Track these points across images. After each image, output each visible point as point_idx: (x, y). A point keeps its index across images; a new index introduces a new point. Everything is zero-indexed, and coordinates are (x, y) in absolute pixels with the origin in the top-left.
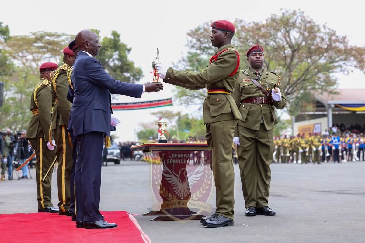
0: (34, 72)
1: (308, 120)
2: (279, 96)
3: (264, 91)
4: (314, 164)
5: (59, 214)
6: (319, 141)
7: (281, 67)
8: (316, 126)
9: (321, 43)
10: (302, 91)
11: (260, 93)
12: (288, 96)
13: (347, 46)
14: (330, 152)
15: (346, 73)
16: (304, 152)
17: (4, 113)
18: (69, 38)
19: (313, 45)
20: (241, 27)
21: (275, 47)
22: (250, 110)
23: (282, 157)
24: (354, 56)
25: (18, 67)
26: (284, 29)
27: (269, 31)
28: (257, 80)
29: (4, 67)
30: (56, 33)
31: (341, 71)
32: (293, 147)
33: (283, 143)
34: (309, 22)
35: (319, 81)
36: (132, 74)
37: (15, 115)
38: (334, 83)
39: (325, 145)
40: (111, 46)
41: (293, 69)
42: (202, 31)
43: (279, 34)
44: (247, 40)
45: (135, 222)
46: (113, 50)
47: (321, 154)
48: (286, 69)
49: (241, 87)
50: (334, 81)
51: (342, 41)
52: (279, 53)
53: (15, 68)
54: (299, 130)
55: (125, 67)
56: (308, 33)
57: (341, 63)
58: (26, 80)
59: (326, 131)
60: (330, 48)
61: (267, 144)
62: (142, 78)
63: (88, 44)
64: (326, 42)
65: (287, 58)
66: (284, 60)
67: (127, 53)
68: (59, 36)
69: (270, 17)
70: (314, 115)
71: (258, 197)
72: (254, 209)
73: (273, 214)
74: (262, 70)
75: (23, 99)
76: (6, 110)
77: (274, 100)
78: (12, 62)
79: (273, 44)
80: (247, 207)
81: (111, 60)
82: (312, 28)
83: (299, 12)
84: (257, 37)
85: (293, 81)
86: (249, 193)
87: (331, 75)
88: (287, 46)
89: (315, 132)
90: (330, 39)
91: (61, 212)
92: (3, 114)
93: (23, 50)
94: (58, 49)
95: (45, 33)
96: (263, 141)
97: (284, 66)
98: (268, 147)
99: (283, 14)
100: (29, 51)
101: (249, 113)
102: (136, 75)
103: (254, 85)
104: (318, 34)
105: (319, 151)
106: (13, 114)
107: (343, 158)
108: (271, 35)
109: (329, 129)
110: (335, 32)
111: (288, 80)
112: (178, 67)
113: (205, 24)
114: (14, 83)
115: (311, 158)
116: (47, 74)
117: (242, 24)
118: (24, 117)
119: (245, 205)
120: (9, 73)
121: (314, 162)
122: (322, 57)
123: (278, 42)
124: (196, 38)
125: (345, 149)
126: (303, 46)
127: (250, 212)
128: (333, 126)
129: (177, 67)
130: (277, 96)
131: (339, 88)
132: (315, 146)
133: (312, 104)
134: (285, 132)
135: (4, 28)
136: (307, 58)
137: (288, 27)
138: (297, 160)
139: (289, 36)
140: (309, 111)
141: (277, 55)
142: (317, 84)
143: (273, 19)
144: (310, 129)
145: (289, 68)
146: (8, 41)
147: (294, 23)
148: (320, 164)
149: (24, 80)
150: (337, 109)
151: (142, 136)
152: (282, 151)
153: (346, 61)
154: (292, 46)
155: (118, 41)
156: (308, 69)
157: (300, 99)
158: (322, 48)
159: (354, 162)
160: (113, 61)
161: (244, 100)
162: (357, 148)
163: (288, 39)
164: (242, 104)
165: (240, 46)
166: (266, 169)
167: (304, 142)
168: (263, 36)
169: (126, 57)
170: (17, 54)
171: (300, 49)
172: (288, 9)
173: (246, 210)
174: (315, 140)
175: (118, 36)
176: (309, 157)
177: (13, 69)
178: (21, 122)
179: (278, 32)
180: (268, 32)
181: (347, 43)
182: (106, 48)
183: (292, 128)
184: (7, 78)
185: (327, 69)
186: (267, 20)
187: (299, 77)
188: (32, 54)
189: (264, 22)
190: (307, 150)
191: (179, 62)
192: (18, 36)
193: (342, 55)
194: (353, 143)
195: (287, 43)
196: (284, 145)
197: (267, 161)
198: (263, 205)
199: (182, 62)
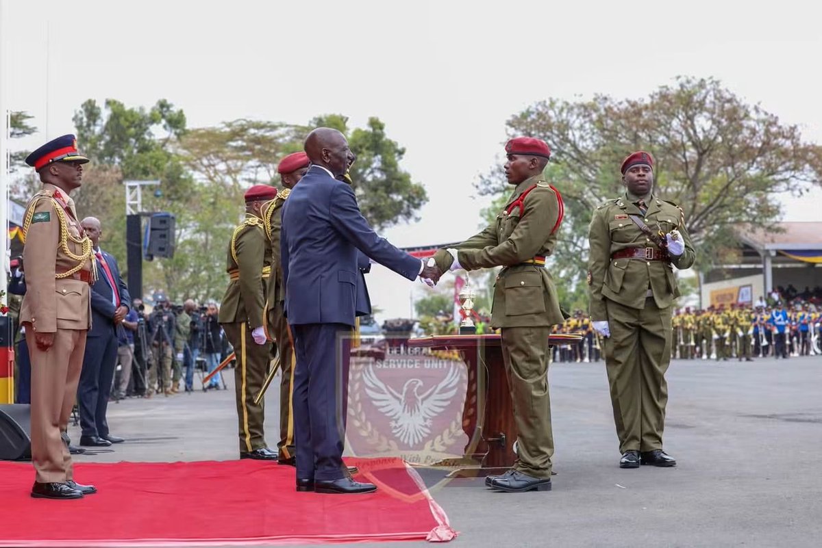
0: (229, 194)
1: (728, 279)
2: (680, 246)
3: (654, 236)
4: (740, 360)
5: (279, 464)
6: (749, 319)
7: (678, 183)
8: (743, 290)
9: (751, 139)
10: (717, 227)
11: (645, 239)
12: (692, 235)
13: (798, 145)
14: (769, 339)
15: (797, 193)
16: (722, 340)
17: (177, 268)
18: (291, 131)
19: (736, 141)
20: (605, 110)
21: (667, 145)
22: (629, 270)
23: (681, 347)
24: (811, 162)
25: (201, 185)
26: (684, 114)
27: (656, 117)
28: (639, 216)
29: (176, 186)
30: (269, 122)
31: (788, 189)
32: (701, 329)
33: (683, 321)
34: (729, 101)
35: (748, 207)
36: (407, 196)
37: (194, 271)
38: (775, 211)
39: (759, 325)
40: (367, 145)
41: (701, 186)
42: (534, 116)
43: (675, 123)
44: (617, 133)
45: (418, 481)
46: (372, 153)
47: (753, 343)
48: (689, 187)
49: (611, 229)
50: (775, 208)
51: (789, 135)
52: (675, 156)
53: (195, 186)
54: (712, 299)
55: (394, 183)
56: (726, 120)
57: (787, 175)
58: (214, 208)
59: (761, 299)
60: (766, 147)
61: (660, 334)
62: (424, 203)
63: (329, 154)
64: (760, 137)
65: (690, 166)
66: (683, 170)
67: (396, 159)
68: (274, 128)
69: (657, 90)
70: (740, 269)
71: (644, 432)
72: (636, 454)
73: (671, 464)
74: (649, 199)
75: (210, 242)
76: (180, 263)
77: (671, 254)
78: (191, 177)
79: (663, 141)
80: (624, 450)
81: (368, 171)
82: (735, 110)
83: (710, 81)
84: (634, 129)
85: (701, 207)
86: (626, 424)
87: (770, 196)
88: (690, 143)
89: (740, 301)
90: (767, 132)
91: (283, 460)
92: (175, 270)
93: (209, 154)
94: (272, 151)
95: (248, 122)
96: (652, 329)
97: (684, 180)
98: (661, 340)
99: (682, 86)
100: (220, 155)
101: (626, 276)
102: (413, 199)
103: (635, 227)
104: (745, 123)
105: (749, 336)
106: (191, 270)
107: (792, 350)
108: (660, 125)
109: (767, 296)
110: (777, 118)
111: (691, 207)
112: (490, 183)
113: (540, 103)
114: (194, 215)
115: (734, 350)
116: (256, 205)
117: (608, 104)
118: (212, 277)
119: (620, 447)
120: (185, 195)
121: (739, 357)
122: (753, 163)
123: (673, 136)
124: (523, 131)
125: (796, 333)
126: (719, 143)
127: (628, 460)
128: (774, 290)
129: (487, 182)
130: (677, 245)
131: (784, 221)
132: (742, 328)
133: (736, 250)
134: (687, 301)
135: (175, 114)
136: (725, 165)
137: (691, 109)
138: (709, 354)
139: (693, 127)
140: (731, 264)
141: (670, 160)
142: (744, 214)
143: (663, 93)
144: (732, 295)
145: (693, 184)
146: (183, 138)
147: (703, 103)
148: (752, 361)
149: (211, 208)
150: (780, 258)
151: (424, 308)
152: (681, 337)
153: (796, 171)
154: (698, 144)
155: (381, 136)
156: (727, 187)
157: (714, 242)
158: (752, 147)
159: (812, 355)
160: (372, 172)
161: (618, 253)
162: (817, 331)
163: (691, 132)
164: (614, 261)
165: (604, 145)
166: (658, 380)
167: (720, 320)
168: (645, 127)
169: (395, 165)
170: (198, 161)
171: (712, 150)
172: (690, 78)
173: (622, 456)
174: (741, 317)
175: (381, 127)
176: (731, 346)
177: (192, 189)
178: (206, 286)
179: (672, 119)
180: (655, 120)
181: (799, 139)
182: (359, 150)
183: (700, 293)
184: (181, 205)
185: (761, 185)
186: (652, 97)
187: (712, 201)
188: (224, 160)
189: (648, 101)
190: (727, 334)
191: (493, 173)
192: (200, 129)
193: (790, 161)
194: (809, 322)
195: (690, 138)
196: (685, 326)
197: (659, 365)
198: (652, 448)
199: (498, 174)
